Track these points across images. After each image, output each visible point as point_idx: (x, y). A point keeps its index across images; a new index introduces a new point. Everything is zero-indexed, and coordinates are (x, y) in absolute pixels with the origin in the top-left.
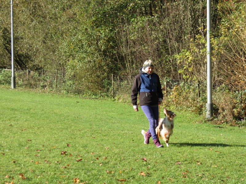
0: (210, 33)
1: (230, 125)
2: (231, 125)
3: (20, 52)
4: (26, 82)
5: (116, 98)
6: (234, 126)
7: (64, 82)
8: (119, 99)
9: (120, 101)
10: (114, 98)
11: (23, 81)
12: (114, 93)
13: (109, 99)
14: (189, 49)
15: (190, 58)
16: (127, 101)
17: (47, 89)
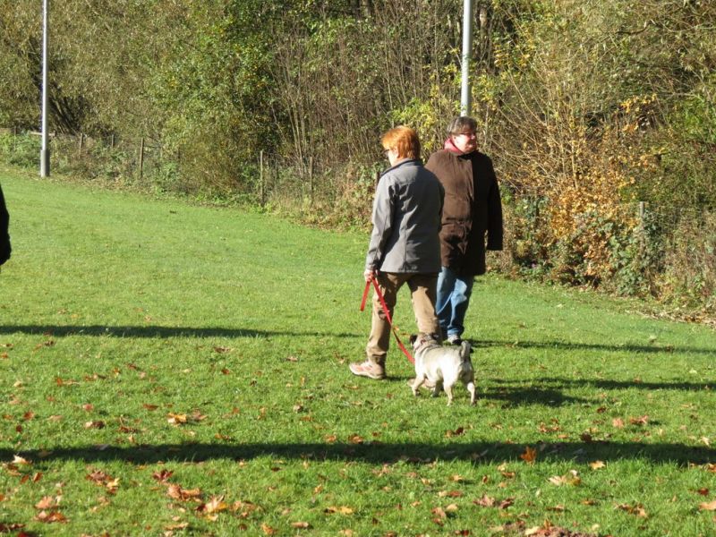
0: (470, 63)
1: (505, 278)
2: (508, 278)
3: (65, 93)
4: (75, 163)
5: (268, 206)
6: (514, 280)
7: (158, 166)
8: (274, 208)
9: (277, 212)
10: (262, 205)
11: (70, 161)
12: (264, 195)
13: (252, 209)
14: (425, 98)
15: (429, 118)
16: (291, 215)
17: (120, 180)
